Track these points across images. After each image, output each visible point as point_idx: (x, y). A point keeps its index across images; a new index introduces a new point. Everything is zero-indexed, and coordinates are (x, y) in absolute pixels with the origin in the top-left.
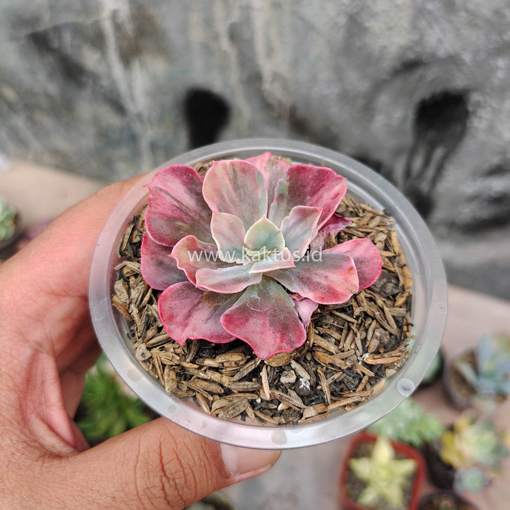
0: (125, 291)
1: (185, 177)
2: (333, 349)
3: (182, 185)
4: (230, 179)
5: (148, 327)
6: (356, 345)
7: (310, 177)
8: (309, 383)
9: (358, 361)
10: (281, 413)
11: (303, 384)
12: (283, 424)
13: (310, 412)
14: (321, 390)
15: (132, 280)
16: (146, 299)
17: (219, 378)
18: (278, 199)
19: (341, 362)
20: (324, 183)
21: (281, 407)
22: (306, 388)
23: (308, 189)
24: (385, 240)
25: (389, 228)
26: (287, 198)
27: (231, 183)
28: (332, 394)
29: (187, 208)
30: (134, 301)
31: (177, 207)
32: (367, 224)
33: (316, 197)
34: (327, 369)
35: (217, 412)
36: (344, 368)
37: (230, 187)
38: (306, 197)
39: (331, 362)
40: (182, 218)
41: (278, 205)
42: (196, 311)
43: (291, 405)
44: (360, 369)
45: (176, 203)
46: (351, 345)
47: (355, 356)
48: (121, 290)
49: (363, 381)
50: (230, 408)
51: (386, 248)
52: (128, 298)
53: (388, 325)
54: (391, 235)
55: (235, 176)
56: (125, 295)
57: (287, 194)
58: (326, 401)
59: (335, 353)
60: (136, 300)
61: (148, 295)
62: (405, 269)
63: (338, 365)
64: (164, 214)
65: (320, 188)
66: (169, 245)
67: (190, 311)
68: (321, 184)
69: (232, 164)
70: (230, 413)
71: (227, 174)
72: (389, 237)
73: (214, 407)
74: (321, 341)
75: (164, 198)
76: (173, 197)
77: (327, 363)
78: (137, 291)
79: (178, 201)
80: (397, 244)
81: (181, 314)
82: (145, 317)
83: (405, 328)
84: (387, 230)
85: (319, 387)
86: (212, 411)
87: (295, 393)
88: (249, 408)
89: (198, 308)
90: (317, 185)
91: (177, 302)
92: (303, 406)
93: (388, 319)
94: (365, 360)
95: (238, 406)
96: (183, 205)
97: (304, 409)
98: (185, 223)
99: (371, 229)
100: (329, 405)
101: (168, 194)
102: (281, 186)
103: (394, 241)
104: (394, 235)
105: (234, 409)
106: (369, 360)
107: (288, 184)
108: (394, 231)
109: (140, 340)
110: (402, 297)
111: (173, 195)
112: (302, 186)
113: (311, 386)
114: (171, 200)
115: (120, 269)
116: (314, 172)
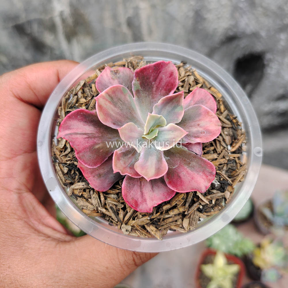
0: (88, 204)
1: (79, 117)
2: (215, 156)
3: (79, 122)
4: (110, 102)
5: (117, 213)
6: (223, 146)
7: (151, 71)
8: (217, 181)
9: (229, 153)
10: (216, 205)
11: (216, 183)
12: (221, 209)
13: (227, 194)
14: (224, 180)
15: (86, 195)
16: (102, 199)
17: (178, 211)
18: (136, 94)
19: (224, 160)
20: (160, 70)
21: (213, 202)
22: (218, 184)
23: (152, 78)
24: (194, 80)
25: (191, 71)
26: (141, 90)
27: (111, 104)
28: (229, 178)
29: (92, 134)
30: (97, 205)
31: (88, 138)
32: (180, 75)
33: (158, 80)
34: (219, 167)
35: (188, 229)
36: (226, 162)
37: (112, 106)
38: (152, 83)
39: (219, 163)
40: (95, 143)
41: (138, 97)
42: (143, 188)
43: (217, 198)
44: (232, 156)
45: (85, 136)
46: (220, 148)
47: (226, 152)
48: (85, 205)
49: (237, 161)
50: (193, 222)
51: (197, 83)
52: (93, 207)
53: (226, 125)
54: (194, 74)
55: (112, 98)
56: (90, 206)
57: (140, 88)
58: (230, 183)
59: (217, 157)
60: (97, 204)
61: (102, 196)
62: (212, 89)
63: (223, 163)
64: (85, 148)
65: (159, 74)
66: (101, 163)
67: (141, 191)
68: (159, 72)
69: (107, 93)
70: (194, 224)
71: (107, 100)
72: (194, 76)
73: (186, 227)
74: (209, 156)
75: (77, 138)
76: (81, 134)
77: (217, 165)
78: (94, 199)
79: (85, 134)
80: (200, 77)
81: (139, 197)
82: (110, 209)
83: (234, 121)
84: (190, 72)
85: (222, 179)
86: (186, 229)
87: (215, 190)
88: (200, 214)
89: (142, 186)
90: (156, 73)
91: (132, 192)
92: (222, 194)
93: (224, 121)
94: (231, 151)
95: (195, 218)
96: (88, 134)
97: (224, 195)
98: (99, 144)
99: (184, 77)
100: (232, 184)
101: (76, 134)
102: (135, 86)
103: (198, 77)
104: (196, 73)
105: (194, 221)
106: (233, 149)
107: (139, 82)
108: (195, 71)
109: (119, 223)
110: (221, 105)
111: (80, 133)
112: (148, 79)
113: (219, 182)
114: (81, 136)
115: (72, 194)
116: (152, 68)
